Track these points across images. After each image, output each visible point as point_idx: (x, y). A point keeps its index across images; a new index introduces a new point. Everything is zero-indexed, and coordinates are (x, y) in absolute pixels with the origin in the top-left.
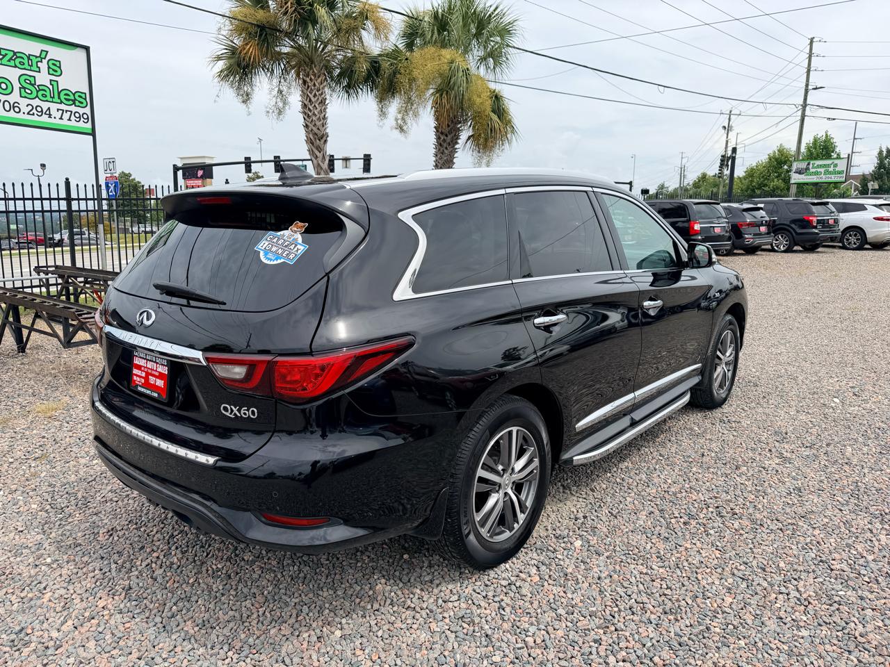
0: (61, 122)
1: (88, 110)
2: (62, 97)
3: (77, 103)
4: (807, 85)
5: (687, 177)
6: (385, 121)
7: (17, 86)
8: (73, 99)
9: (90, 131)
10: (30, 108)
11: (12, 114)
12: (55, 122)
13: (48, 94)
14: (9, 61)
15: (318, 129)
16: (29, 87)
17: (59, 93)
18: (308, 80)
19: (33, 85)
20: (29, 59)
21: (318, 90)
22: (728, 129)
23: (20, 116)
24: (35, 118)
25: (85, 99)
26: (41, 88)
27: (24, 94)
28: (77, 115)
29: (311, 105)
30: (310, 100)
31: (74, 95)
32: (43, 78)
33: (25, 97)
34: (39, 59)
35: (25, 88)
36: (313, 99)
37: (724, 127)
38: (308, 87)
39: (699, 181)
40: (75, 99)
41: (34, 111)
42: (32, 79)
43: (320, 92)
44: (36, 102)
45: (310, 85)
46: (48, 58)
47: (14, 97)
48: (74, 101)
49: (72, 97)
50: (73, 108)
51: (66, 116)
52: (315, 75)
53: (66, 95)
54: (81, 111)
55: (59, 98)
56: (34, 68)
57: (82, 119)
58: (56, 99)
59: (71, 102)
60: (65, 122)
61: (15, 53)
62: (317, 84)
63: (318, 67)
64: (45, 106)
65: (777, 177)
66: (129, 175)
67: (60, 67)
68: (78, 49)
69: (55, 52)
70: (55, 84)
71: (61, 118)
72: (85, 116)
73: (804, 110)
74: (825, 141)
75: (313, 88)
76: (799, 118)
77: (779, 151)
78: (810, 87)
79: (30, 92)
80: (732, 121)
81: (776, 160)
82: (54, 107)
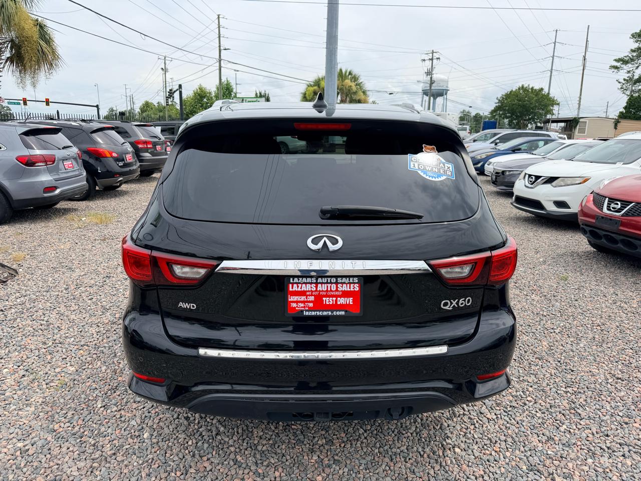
4: (220, 46)
5: (135, 103)
22: (165, 70)
37: (162, 69)
39: (144, 107)
65: (201, 107)
73: (220, 64)
74: (227, 85)
76: (218, 68)
77: (199, 88)
78: (222, 48)
80: (167, 64)
81: (199, 95)
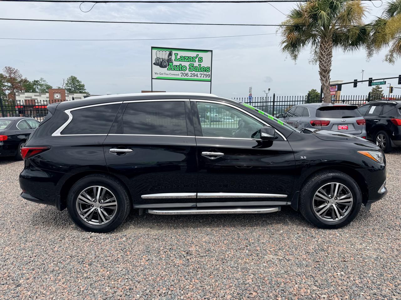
0: (201, 78)
1: (210, 73)
2: (202, 69)
3: (207, 71)
6: (371, 58)
7: (188, 67)
8: (206, 69)
9: (210, 80)
10: (191, 74)
11: (186, 77)
12: (199, 78)
13: (197, 69)
14: (187, 60)
15: (325, 67)
16: (192, 68)
17: (201, 68)
18: (322, 45)
19: (193, 67)
20: (193, 58)
21: (326, 49)
23: (188, 77)
24: (193, 78)
25: (209, 69)
26: (195, 67)
27: (190, 70)
28: (206, 75)
29: (322, 56)
30: (322, 54)
31: (206, 68)
32: (196, 64)
33: (190, 71)
34: (196, 58)
35: (190, 68)
36: (323, 54)
38: (322, 48)
40: (206, 70)
41: (193, 75)
42: (193, 65)
43: (327, 50)
44: (194, 72)
45: (322, 47)
46: (198, 57)
47: (187, 71)
48: (205, 70)
49: (205, 69)
50: (205, 73)
51: (202, 76)
52: (325, 42)
53: (203, 68)
54: (207, 73)
55: (201, 70)
56: (194, 61)
57: (208, 76)
58: (200, 71)
59: (205, 71)
60: (202, 78)
61: (188, 57)
62: (326, 46)
63: (328, 38)
64: (196, 73)
66: (316, 90)
67: (202, 59)
68: (209, 52)
69: (201, 54)
70: (200, 65)
71: (201, 77)
72: (209, 75)
75: (324, 48)
79: (192, 69)
82: (199, 73)
